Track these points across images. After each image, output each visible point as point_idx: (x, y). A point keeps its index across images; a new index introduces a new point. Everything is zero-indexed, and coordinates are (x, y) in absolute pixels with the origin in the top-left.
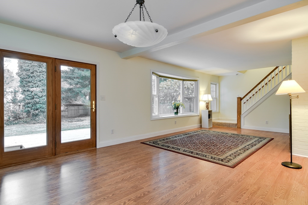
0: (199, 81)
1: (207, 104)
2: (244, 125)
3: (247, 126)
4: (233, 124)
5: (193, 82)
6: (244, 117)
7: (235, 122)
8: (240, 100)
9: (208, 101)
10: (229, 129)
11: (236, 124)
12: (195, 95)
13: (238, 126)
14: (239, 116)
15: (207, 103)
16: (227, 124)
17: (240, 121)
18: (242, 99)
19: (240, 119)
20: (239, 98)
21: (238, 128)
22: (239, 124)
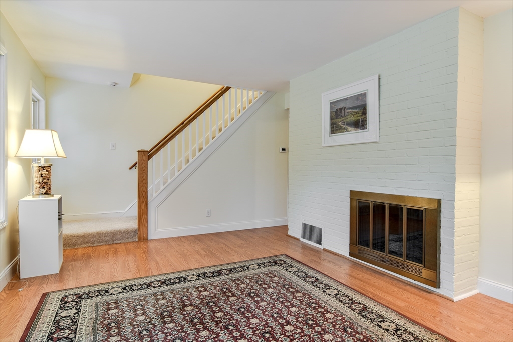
1: (44, 172)
4: (125, 234)
6: (158, 207)
7: (134, 225)
8: (145, 158)
9: (45, 160)
10: (116, 252)
11: (135, 232)
13: (140, 235)
14: (143, 207)
15: (43, 168)
16: (106, 234)
17: (147, 219)
18: (149, 157)
19: (147, 214)
20: (141, 152)
21: (139, 240)
22: (144, 230)
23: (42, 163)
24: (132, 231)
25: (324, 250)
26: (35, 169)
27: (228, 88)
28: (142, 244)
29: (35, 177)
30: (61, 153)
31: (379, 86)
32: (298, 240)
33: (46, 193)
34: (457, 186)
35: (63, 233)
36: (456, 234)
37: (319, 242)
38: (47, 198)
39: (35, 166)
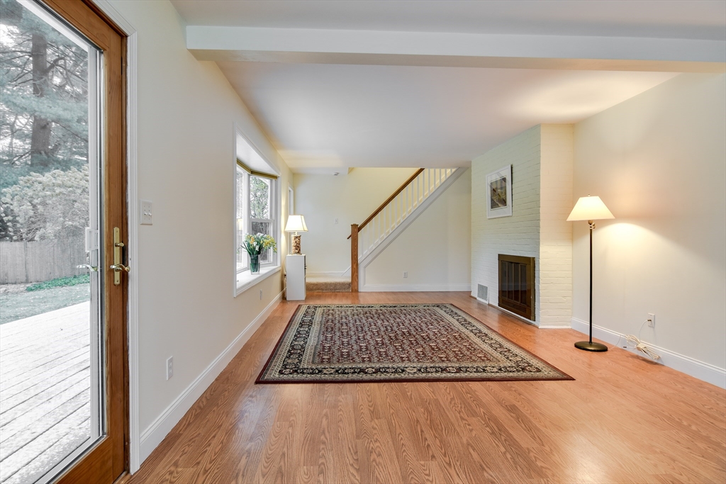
0: (279, 180)
1: (297, 240)
2: (364, 284)
3: (370, 284)
4: (343, 285)
5: (267, 181)
6: (365, 267)
7: (349, 280)
8: (356, 230)
9: (298, 233)
10: (336, 295)
11: (349, 285)
12: (271, 216)
13: (351, 288)
14: (355, 267)
15: (297, 237)
16: (331, 284)
17: (357, 276)
18: (360, 229)
19: (357, 272)
20: (354, 226)
21: (352, 291)
22: (356, 283)
23: (296, 235)
24: (347, 284)
25: (489, 305)
26: (293, 238)
27: (422, 170)
28: (354, 294)
29: (293, 243)
30: (306, 229)
31: (512, 173)
32: (476, 299)
33: (298, 252)
34: (541, 248)
35: (307, 281)
36: (541, 281)
37: (485, 299)
38: (298, 255)
39: (293, 236)
